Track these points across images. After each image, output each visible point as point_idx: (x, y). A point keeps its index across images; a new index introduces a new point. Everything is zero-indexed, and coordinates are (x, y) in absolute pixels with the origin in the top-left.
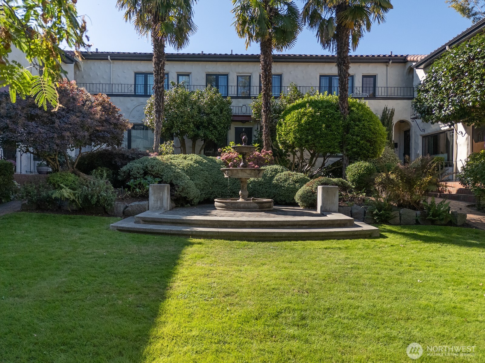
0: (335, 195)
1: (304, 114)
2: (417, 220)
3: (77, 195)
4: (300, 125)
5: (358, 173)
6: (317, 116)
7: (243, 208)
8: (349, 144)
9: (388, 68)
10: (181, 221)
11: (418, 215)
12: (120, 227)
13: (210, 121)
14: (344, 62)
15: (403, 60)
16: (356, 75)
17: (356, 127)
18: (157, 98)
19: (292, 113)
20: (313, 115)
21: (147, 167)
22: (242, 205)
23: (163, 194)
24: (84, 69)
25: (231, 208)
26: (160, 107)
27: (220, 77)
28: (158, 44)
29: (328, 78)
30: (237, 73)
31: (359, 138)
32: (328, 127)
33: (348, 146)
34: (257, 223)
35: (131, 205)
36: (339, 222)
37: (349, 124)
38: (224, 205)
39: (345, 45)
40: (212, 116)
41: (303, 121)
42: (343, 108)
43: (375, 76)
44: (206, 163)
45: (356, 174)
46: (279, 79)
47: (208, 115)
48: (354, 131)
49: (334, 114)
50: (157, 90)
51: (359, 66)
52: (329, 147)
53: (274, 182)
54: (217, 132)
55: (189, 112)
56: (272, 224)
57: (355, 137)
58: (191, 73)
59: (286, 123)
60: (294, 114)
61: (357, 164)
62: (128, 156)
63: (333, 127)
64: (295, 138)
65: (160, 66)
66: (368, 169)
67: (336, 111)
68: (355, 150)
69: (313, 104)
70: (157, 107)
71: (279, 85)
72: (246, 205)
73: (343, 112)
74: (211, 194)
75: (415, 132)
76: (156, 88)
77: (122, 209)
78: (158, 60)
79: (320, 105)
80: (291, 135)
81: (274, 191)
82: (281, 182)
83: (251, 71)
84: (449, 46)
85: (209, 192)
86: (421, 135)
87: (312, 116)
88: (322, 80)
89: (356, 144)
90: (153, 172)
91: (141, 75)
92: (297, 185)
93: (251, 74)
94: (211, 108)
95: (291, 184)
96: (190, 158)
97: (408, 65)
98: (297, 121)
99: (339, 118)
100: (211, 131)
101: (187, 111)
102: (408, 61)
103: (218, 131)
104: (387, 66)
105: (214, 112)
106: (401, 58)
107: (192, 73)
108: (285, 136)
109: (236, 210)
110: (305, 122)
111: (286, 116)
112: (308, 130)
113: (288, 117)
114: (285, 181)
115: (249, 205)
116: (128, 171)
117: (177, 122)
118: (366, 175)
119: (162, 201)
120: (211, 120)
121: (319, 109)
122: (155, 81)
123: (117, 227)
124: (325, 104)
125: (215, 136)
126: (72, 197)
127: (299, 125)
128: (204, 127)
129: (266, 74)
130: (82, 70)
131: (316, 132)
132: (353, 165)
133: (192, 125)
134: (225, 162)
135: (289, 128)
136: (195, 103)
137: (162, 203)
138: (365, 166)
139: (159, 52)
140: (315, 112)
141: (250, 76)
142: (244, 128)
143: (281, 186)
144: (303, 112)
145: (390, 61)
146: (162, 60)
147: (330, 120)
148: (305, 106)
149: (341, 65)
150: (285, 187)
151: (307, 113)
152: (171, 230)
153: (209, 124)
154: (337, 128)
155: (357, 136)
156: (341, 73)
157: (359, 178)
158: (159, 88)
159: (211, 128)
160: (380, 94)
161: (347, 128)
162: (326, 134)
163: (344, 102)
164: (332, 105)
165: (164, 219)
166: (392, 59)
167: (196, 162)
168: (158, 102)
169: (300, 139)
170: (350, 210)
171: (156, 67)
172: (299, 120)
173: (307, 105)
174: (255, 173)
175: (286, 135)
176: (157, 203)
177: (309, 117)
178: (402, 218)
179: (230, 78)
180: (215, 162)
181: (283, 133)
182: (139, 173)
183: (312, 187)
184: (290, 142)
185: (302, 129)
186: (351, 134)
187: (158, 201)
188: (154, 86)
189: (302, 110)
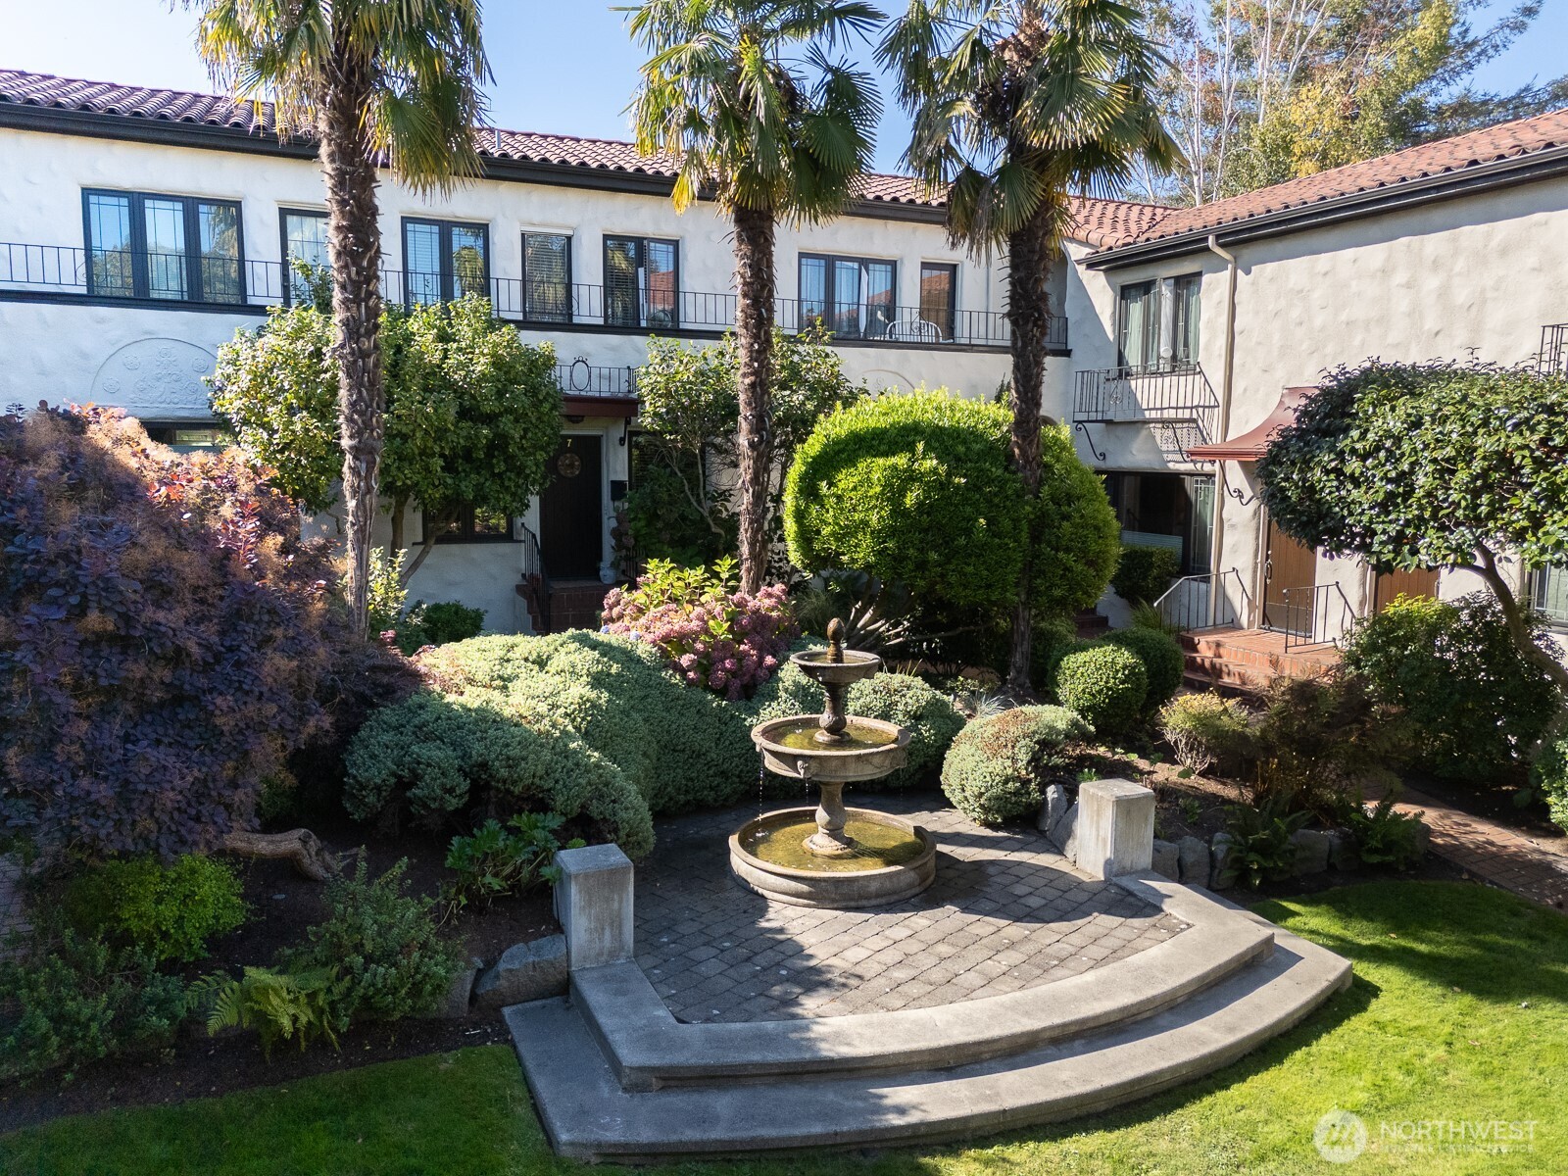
1: (910, 477)
2: (1331, 863)
4: (898, 511)
5: (1109, 689)
6: (958, 487)
7: (878, 895)
8: (1042, 573)
11: (1335, 848)
13: (497, 445)
16: (906, 262)
17: (1065, 524)
19: (862, 465)
20: (941, 483)
22: (874, 886)
25: (834, 901)
26: (372, 431)
27: (452, 234)
29: (822, 263)
30: (523, 224)
31: (1071, 557)
35: (510, 971)
38: (805, 888)
40: (506, 423)
41: (910, 500)
42: (1027, 461)
43: (955, 266)
44: (618, 675)
45: (1100, 692)
46: (671, 256)
47: (490, 419)
48: (1057, 536)
49: (1003, 483)
50: (355, 362)
51: (915, 230)
54: (521, 481)
57: (1061, 555)
59: (839, 498)
60: (878, 468)
61: (1097, 654)
63: (1006, 523)
64: (878, 553)
65: (365, 263)
66: (1136, 676)
67: (1007, 470)
69: (937, 445)
72: (888, 884)
76: (352, 353)
77: (468, 987)
79: (961, 449)
80: (865, 542)
83: (572, 219)
87: (942, 486)
88: (804, 268)
89: (1063, 576)
90: (514, 783)
91: (113, 201)
92: (925, 729)
93: (574, 229)
94: (500, 394)
98: (888, 499)
99: (1019, 495)
100: (500, 475)
103: (526, 478)
108: (837, 540)
109: (852, 903)
110: (920, 504)
111: (836, 468)
112: (926, 531)
113: (846, 479)
118: (1130, 695)
120: (504, 437)
121: (961, 462)
131: (953, 540)
133: (438, 463)
134: (664, 655)
135: (856, 517)
137: (620, 933)
138: (1125, 666)
139: (360, 207)
140: (949, 474)
142: (570, 437)
144: (905, 471)
146: (373, 244)
148: (912, 449)
149: (1027, 323)
151: (923, 475)
155: (1068, 550)
156: (1025, 346)
157: (1113, 703)
161: (1040, 528)
163: (1030, 443)
168: (361, 414)
169: (899, 560)
170: (1176, 857)
171: (346, 266)
172: (894, 490)
173: (919, 443)
175: (840, 538)
176: (601, 941)
177: (928, 488)
179: (497, 238)
180: (639, 660)
181: (826, 531)
182: (451, 791)
183: (1014, 760)
184: (853, 561)
185: (903, 526)
186: (1049, 544)
187: (603, 929)
188: (342, 346)
189: (901, 460)
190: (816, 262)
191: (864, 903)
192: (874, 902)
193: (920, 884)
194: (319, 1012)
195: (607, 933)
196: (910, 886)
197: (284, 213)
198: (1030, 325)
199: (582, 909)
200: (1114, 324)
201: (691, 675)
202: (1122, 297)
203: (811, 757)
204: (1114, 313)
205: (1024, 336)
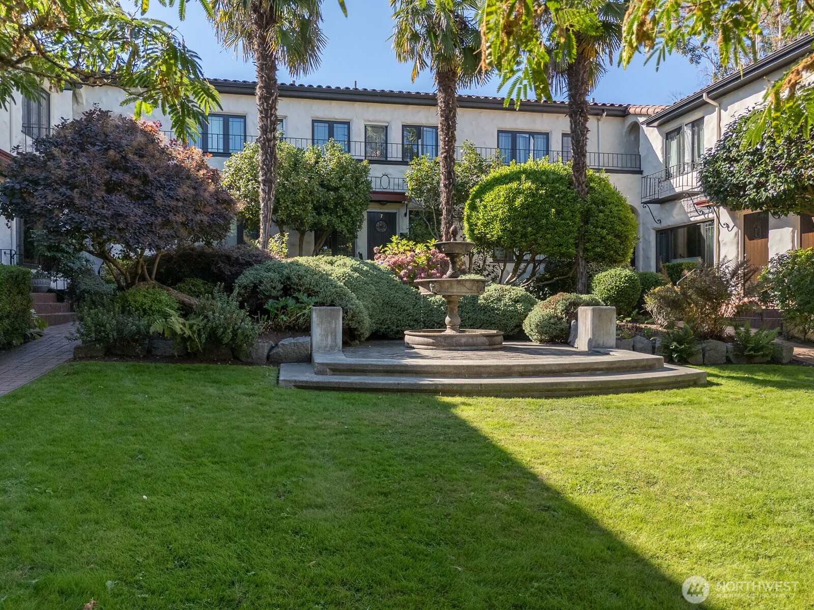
0: (611, 321)
1: (519, 192)
2: (727, 358)
3: (195, 328)
4: (512, 209)
5: (616, 286)
6: (541, 195)
7: (465, 345)
8: (589, 240)
9: (600, 123)
10: (402, 369)
11: (730, 350)
13: (339, 201)
15: (622, 112)
16: (553, 133)
17: (601, 214)
18: (266, 158)
19: (496, 189)
20: (533, 194)
21: (289, 278)
23: (336, 324)
24: (87, 101)
25: (444, 346)
26: (271, 173)
27: (335, 125)
28: (266, 64)
29: (510, 135)
30: (365, 121)
31: (605, 231)
32: (558, 212)
33: (588, 244)
34: (531, 369)
35: (283, 344)
37: (589, 210)
38: (431, 340)
40: (342, 191)
41: (518, 202)
42: (579, 184)
44: (367, 271)
45: (612, 288)
46: (434, 134)
47: (336, 189)
48: (597, 221)
49: (566, 193)
50: (265, 143)
51: (558, 117)
52: (560, 245)
53: (481, 301)
54: (350, 219)
55: (306, 185)
56: (553, 368)
57: (599, 230)
58: (285, 117)
59: (485, 206)
60: (502, 190)
61: (612, 271)
62: (237, 259)
63: (567, 213)
64: (503, 230)
65: (271, 102)
66: (631, 280)
67: (569, 188)
68: (598, 250)
69: (531, 177)
70: (265, 174)
71: (434, 144)
72: (470, 340)
73: (580, 189)
76: (264, 140)
77: (266, 351)
78: (267, 91)
79: (543, 178)
80: (497, 225)
81: (482, 317)
82: (492, 302)
83: (388, 118)
84: (708, 93)
86: (654, 229)
88: (500, 138)
89: (601, 241)
90: (301, 286)
92: (519, 306)
93: (388, 123)
94: (341, 178)
95: (509, 306)
96: (341, 262)
97: (630, 120)
98: (507, 203)
99: (575, 199)
100: (340, 217)
101: (302, 182)
102: (629, 114)
103: (352, 218)
104: (598, 120)
105: (345, 186)
106: (620, 108)
107: (289, 118)
108: (484, 227)
109: (453, 348)
110: (522, 205)
111: (484, 193)
112: (526, 218)
113: (488, 197)
114: (499, 299)
115: (475, 339)
116: (252, 285)
117: (285, 201)
118: (628, 289)
119: (335, 336)
120: (341, 198)
121: (543, 183)
122: (262, 127)
124: (552, 176)
125: (347, 226)
126: (188, 332)
127: (510, 209)
128: (326, 209)
130: (84, 102)
131: (540, 221)
132: (604, 274)
133: (310, 207)
134: (393, 270)
135: (492, 214)
136: (312, 167)
137: (336, 339)
138: (626, 276)
139: (269, 78)
140: (537, 190)
141: (386, 127)
142: (382, 213)
143: (493, 309)
144: (516, 189)
145: (603, 112)
146: (274, 93)
147: (562, 201)
148: (519, 179)
149: (576, 115)
150: (500, 310)
151: (524, 190)
153: (336, 205)
154: (573, 216)
155: (603, 228)
157: (618, 294)
158: (269, 140)
159: (340, 213)
161: (587, 216)
162: (556, 225)
163: (581, 174)
164: (561, 178)
165: (372, 365)
166: (607, 110)
167: (355, 270)
168: (266, 165)
169: (513, 233)
170: (632, 344)
171: (263, 103)
172: (510, 201)
173: (523, 177)
175: (486, 225)
176: (327, 341)
177: (527, 196)
178: (707, 355)
179: (354, 128)
180: (379, 270)
181: (480, 223)
182: (274, 288)
183: (556, 309)
184: (492, 236)
185: (515, 216)
186: (592, 224)
187: (327, 335)
188: (260, 137)
189: (514, 185)
190: (507, 135)
191: (459, 348)
192: (463, 348)
193: (489, 345)
194: (193, 332)
195: (329, 337)
196: (483, 344)
198: (578, 116)
199: (318, 325)
200: (663, 153)
201: (405, 279)
202: (667, 139)
203: (435, 281)
204: (663, 147)
205: (575, 122)
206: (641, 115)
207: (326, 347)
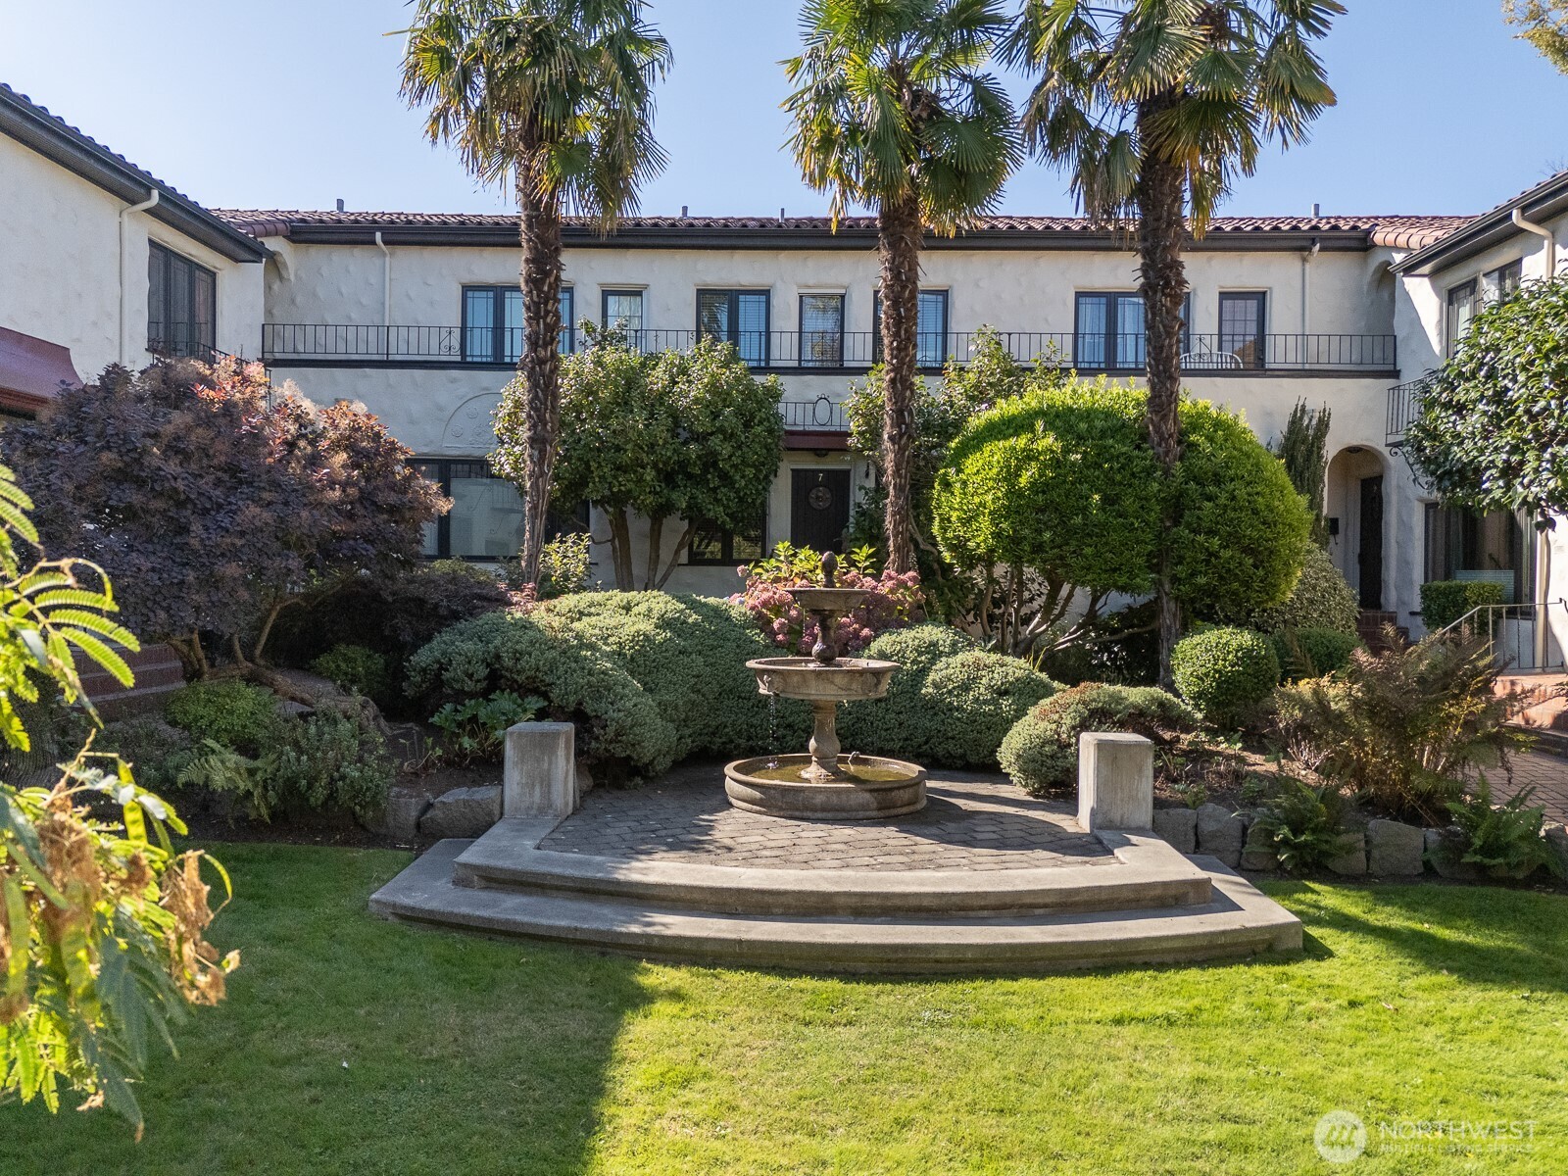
0: (1140, 771)
1: (1029, 456)
2: (1427, 864)
3: (259, 777)
4: (1014, 493)
5: (1216, 671)
6: (1073, 464)
7: (823, 810)
8: (1180, 560)
9: (1307, 266)
11: (1431, 846)
12: (405, 907)
13: (710, 461)
14: (1167, 284)
15: (1356, 241)
16: (1199, 292)
17: (1208, 504)
18: (536, 396)
19: (987, 449)
20: (1058, 461)
21: (498, 657)
22: (819, 799)
23: (550, 764)
24: (296, 275)
25: (781, 809)
26: (545, 425)
27: (742, 298)
28: (537, 217)
29: (1103, 300)
30: (799, 287)
31: (1216, 541)
32: (1107, 500)
33: (1180, 568)
35: (444, 803)
36: (1158, 892)
37: (1182, 494)
38: (757, 794)
39: (1169, 225)
40: (715, 442)
41: (1024, 480)
42: (1162, 438)
43: (1264, 293)
44: (695, 624)
45: (1207, 675)
46: (940, 306)
47: (700, 438)
48: (1199, 518)
49: (1130, 459)
50: (533, 368)
51: (1210, 259)
52: (1114, 570)
53: (928, 690)
54: (732, 495)
55: (640, 434)
57: (1201, 538)
58: (646, 286)
59: (964, 483)
60: (995, 453)
61: (1212, 636)
62: (436, 606)
63: (1128, 502)
64: (997, 535)
65: (546, 288)
66: (1251, 658)
67: (1138, 447)
68: (1201, 580)
69: (1058, 423)
70: (533, 427)
71: (940, 330)
72: (835, 800)
73: (1161, 450)
74: (714, 734)
75: (1399, 487)
76: (532, 361)
77: (414, 814)
78: (538, 268)
79: (1083, 426)
80: (985, 523)
82: (950, 692)
83: (845, 280)
84: (1523, 209)
85: (707, 726)
86: (1421, 500)
87: (1057, 463)
88: (1082, 308)
89: (1208, 562)
91: (484, 294)
92: (1006, 703)
93: (846, 288)
94: (715, 416)
95: (985, 702)
96: (642, 608)
97: (1378, 258)
98: (1005, 479)
99: (1149, 472)
100: (715, 490)
101: (633, 428)
102: (1374, 245)
103: (737, 492)
104: (1304, 260)
105: (721, 430)
106: (1353, 234)
107: (652, 287)
108: (964, 525)
109: (797, 814)
110: (1033, 484)
111: (966, 456)
112: (1041, 510)
113: (972, 463)
114: (965, 687)
115: (844, 797)
116: (436, 666)
117: (600, 466)
118: (1242, 678)
119: (549, 786)
120: (714, 454)
121: (1080, 438)
122: (529, 338)
123: (394, 905)
124: (1099, 424)
125: (726, 507)
126: (243, 785)
127: (1009, 492)
128: (689, 476)
129: (899, 314)
130: (292, 278)
131: (1070, 519)
132: (1197, 639)
133: (649, 475)
134: (760, 616)
135: (977, 500)
136: (661, 396)
137: (549, 792)
138: (1240, 648)
139: (542, 243)
140: (1066, 451)
141: (843, 297)
142: (821, 471)
143: (951, 708)
144: (1023, 450)
145: (1314, 244)
146: (551, 270)
147: (1118, 477)
148: (1032, 429)
149: (1155, 293)
150: (964, 710)
151: (1040, 454)
152: (576, 929)
153: (705, 469)
154: (1142, 507)
155: (1211, 533)
156: (1154, 318)
157: (1219, 686)
158: (542, 362)
159: (715, 482)
160: (1280, 358)
161: (1176, 508)
162: (1104, 526)
163: (1164, 418)
164: (1123, 425)
166: (1322, 239)
167: (664, 623)
168: (536, 410)
169: (1016, 540)
170: (1192, 823)
172: (1010, 475)
173: (1039, 425)
174: (864, 683)
175: (966, 522)
176: (531, 795)
177: (1044, 466)
178: (1376, 853)
179: (776, 302)
180: (728, 619)
181: (954, 515)
182: (471, 676)
183: (1059, 723)
184: (978, 545)
185: (1016, 506)
186: (1188, 525)
187: (533, 785)
188: (527, 356)
189: (1021, 442)
190: (1096, 300)
191: (809, 814)
192: (819, 815)
193: (879, 809)
194: (256, 785)
195: (538, 790)
196: (864, 807)
197: (606, 294)
198: (1159, 294)
199: (516, 764)
200: (1440, 334)
201: (780, 637)
202: (1450, 303)
203: (774, 671)
204: (1440, 321)
205: (1153, 307)
206: (1397, 249)
207: (529, 808)
